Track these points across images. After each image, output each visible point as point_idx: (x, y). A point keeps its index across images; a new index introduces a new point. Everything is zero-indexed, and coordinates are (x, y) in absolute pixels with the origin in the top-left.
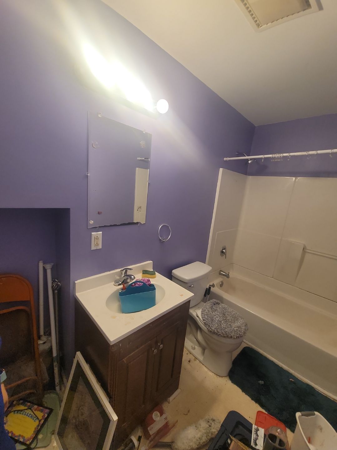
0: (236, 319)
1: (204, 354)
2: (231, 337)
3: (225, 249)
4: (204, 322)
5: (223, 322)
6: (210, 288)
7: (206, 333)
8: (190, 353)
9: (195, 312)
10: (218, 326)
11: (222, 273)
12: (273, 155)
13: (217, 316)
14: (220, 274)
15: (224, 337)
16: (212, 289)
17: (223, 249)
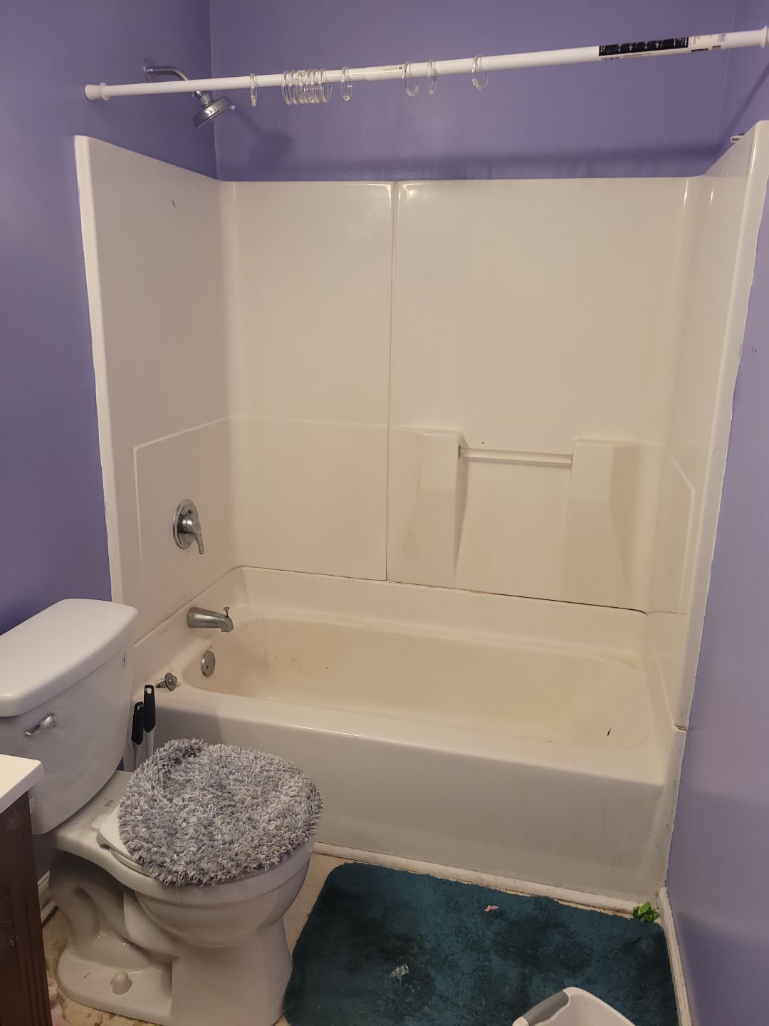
0: (269, 784)
1: (170, 988)
2: (260, 867)
3: (190, 513)
4: (136, 856)
5: (218, 821)
6: (149, 699)
7: (153, 899)
8: (113, 1015)
9: (93, 830)
10: (199, 848)
11: (199, 616)
12: (288, 77)
13: (192, 806)
14: (193, 624)
15: (233, 879)
16: (163, 699)
17: (182, 517)
